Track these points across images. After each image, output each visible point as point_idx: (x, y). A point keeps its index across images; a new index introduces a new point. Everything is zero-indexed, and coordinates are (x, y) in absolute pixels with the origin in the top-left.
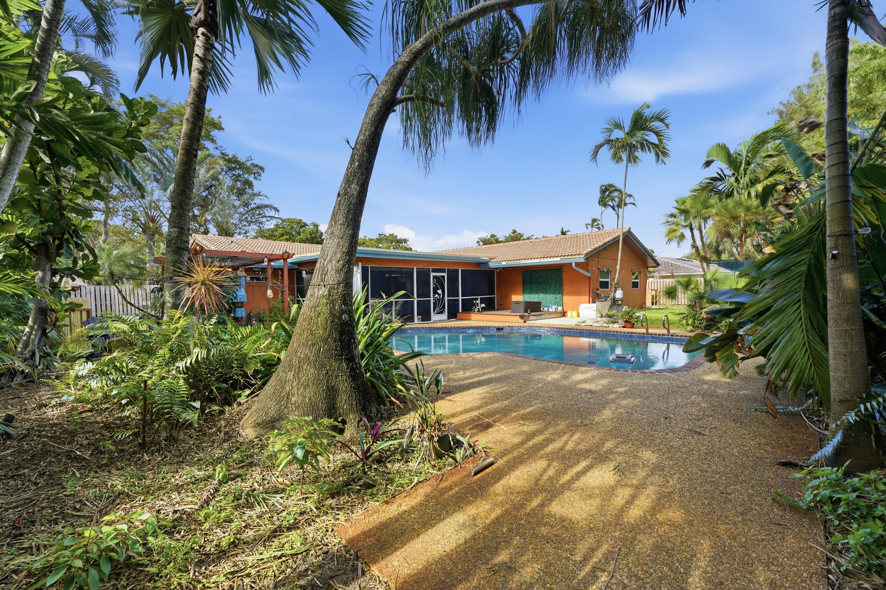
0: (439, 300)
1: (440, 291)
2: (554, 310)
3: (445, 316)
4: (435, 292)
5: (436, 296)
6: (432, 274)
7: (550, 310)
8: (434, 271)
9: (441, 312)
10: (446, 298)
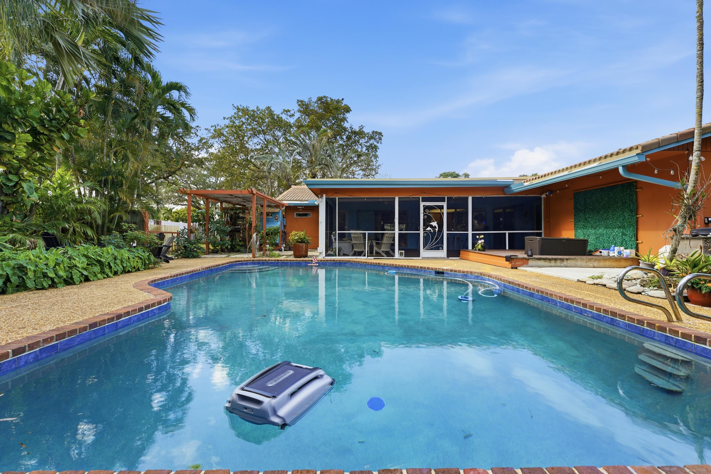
0: (433, 234)
1: (434, 224)
2: (616, 254)
3: (443, 253)
4: (426, 225)
5: (429, 229)
6: (422, 204)
7: (611, 254)
8: (424, 200)
9: (439, 247)
10: (445, 232)
